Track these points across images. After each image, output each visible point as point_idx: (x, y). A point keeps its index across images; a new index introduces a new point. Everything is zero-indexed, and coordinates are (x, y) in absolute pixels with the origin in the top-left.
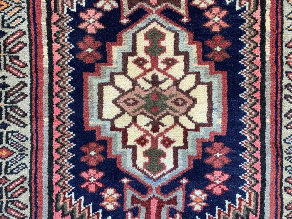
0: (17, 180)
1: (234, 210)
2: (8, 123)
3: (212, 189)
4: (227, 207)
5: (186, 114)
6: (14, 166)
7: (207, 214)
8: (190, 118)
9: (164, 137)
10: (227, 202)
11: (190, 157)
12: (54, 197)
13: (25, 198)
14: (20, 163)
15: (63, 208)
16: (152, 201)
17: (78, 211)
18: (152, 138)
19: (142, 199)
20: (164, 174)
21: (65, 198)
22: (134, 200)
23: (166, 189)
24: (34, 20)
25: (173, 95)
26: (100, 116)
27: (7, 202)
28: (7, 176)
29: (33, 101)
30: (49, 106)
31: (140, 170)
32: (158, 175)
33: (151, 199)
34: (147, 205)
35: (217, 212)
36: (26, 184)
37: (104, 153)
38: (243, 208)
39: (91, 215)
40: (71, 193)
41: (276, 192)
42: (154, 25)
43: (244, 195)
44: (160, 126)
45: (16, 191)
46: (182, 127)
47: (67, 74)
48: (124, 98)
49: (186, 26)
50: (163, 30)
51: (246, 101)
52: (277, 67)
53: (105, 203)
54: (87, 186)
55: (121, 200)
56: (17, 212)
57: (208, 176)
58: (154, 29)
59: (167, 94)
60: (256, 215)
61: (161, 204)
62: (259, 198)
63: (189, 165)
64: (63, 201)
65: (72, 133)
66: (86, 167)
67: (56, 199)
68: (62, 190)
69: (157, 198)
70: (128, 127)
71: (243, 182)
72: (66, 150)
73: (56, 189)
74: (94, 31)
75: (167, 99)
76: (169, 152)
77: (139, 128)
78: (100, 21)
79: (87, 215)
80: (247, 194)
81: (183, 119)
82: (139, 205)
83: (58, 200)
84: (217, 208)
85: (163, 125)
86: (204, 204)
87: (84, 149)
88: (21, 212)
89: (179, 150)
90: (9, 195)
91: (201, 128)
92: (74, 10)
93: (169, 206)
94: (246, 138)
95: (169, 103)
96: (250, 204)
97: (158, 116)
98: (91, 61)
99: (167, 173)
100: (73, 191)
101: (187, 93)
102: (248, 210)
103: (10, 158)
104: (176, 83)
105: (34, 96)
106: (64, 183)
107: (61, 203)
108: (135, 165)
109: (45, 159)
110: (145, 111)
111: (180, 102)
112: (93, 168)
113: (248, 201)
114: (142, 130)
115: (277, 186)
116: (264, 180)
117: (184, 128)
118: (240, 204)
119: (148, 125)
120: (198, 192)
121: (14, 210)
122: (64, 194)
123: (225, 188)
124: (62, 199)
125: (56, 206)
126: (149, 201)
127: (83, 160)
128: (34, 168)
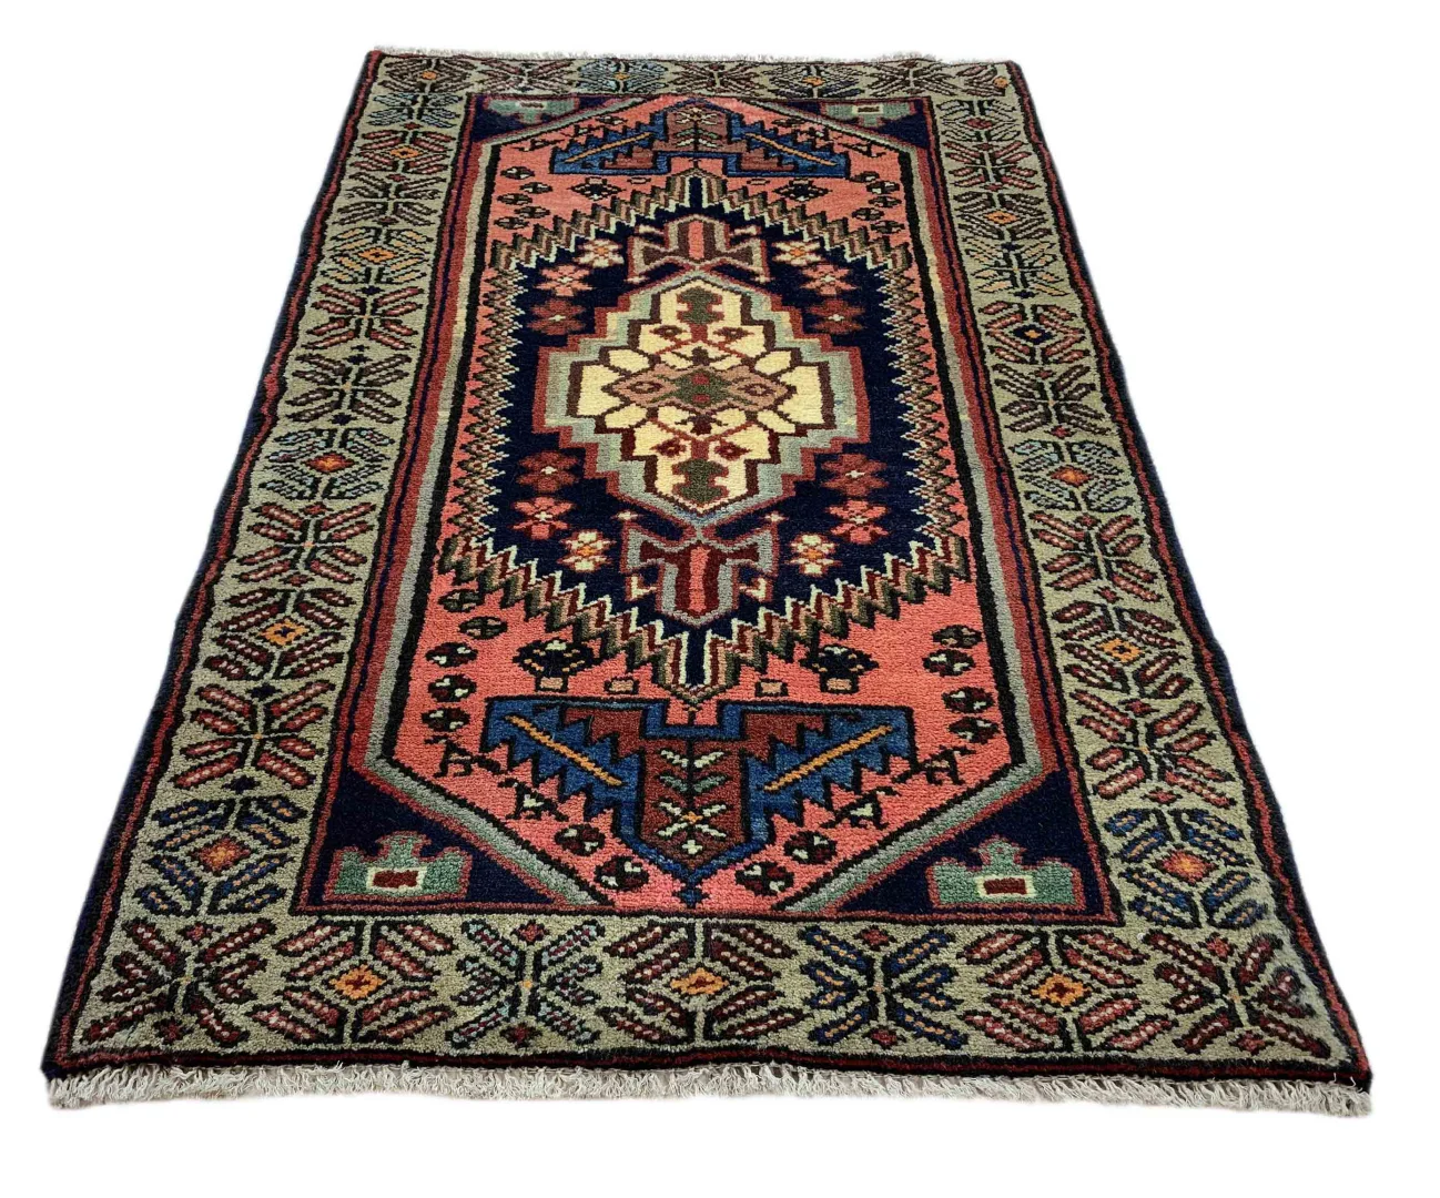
0: (350, 510)
1: (909, 574)
2: (354, 415)
3: (847, 534)
4: (889, 565)
5: (773, 408)
6: (350, 486)
7: (838, 582)
8: (784, 416)
9: (722, 442)
10: (888, 557)
11: (786, 477)
12: (439, 545)
13: (365, 544)
14: (363, 481)
15: (459, 567)
16: (693, 552)
17: (498, 572)
18: (695, 442)
19: (667, 550)
20: (725, 505)
21: (467, 548)
22: (647, 550)
23: (728, 531)
24: (446, 275)
25: (742, 379)
26: (572, 410)
27: (315, 550)
28: (326, 501)
29: (421, 384)
30: (455, 392)
31: (666, 498)
32: (707, 507)
33: (692, 547)
34: (683, 560)
35: (864, 577)
36: (372, 519)
37: (576, 470)
38: (930, 567)
39: (533, 581)
40: (486, 537)
41: (1012, 536)
42: (699, 283)
43: (929, 542)
44: (714, 426)
45: (345, 529)
46: (765, 428)
47: (503, 348)
48: (628, 383)
49: (766, 287)
50: (715, 290)
51: (909, 388)
52: (968, 338)
53: (571, 560)
54: (529, 528)
55: (615, 552)
56: (338, 569)
57: (834, 510)
58: (698, 289)
59: (729, 377)
60: (968, 580)
61: (716, 559)
62: (970, 548)
63: (786, 490)
64: (463, 553)
65: (501, 436)
66: (529, 494)
67: (444, 548)
68: (461, 533)
69: (706, 546)
70: (638, 425)
71: (925, 519)
72: (485, 465)
73: (447, 531)
74: (570, 293)
75: (729, 384)
76: (737, 469)
77: (663, 426)
78: (583, 280)
79: (521, 581)
80: (938, 542)
81: (768, 418)
82: (660, 561)
83: (447, 550)
84: (864, 569)
85: (719, 423)
86: (828, 562)
87: (528, 462)
88: (347, 569)
89: (760, 466)
90: (324, 535)
91: (810, 432)
92: (533, 265)
93: (737, 561)
94: (918, 445)
95: (732, 390)
96: (948, 557)
97: (708, 409)
98: (560, 332)
99: (732, 502)
100: (491, 534)
101: (774, 377)
102: (946, 571)
103: (341, 473)
104: (749, 362)
105: (423, 376)
106: (470, 520)
107: (455, 558)
108: (651, 488)
109: (430, 476)
110: (678, 401)
111: (760, 390)
112: (548, 494)
113: (940, 553)
114: (669, 430)
115: (1010, 525)
116: (974, 516)
117: (771, 431)
118: (922, 560)
119: (684, 422)
120: (811, 540)
121: (329, 566)
122: (468, 540)
123: (879, 530)
124: (459, 549)
125: (441, 563)
126: (687, 553)
127: (524, 480)
128: (398, 491)
